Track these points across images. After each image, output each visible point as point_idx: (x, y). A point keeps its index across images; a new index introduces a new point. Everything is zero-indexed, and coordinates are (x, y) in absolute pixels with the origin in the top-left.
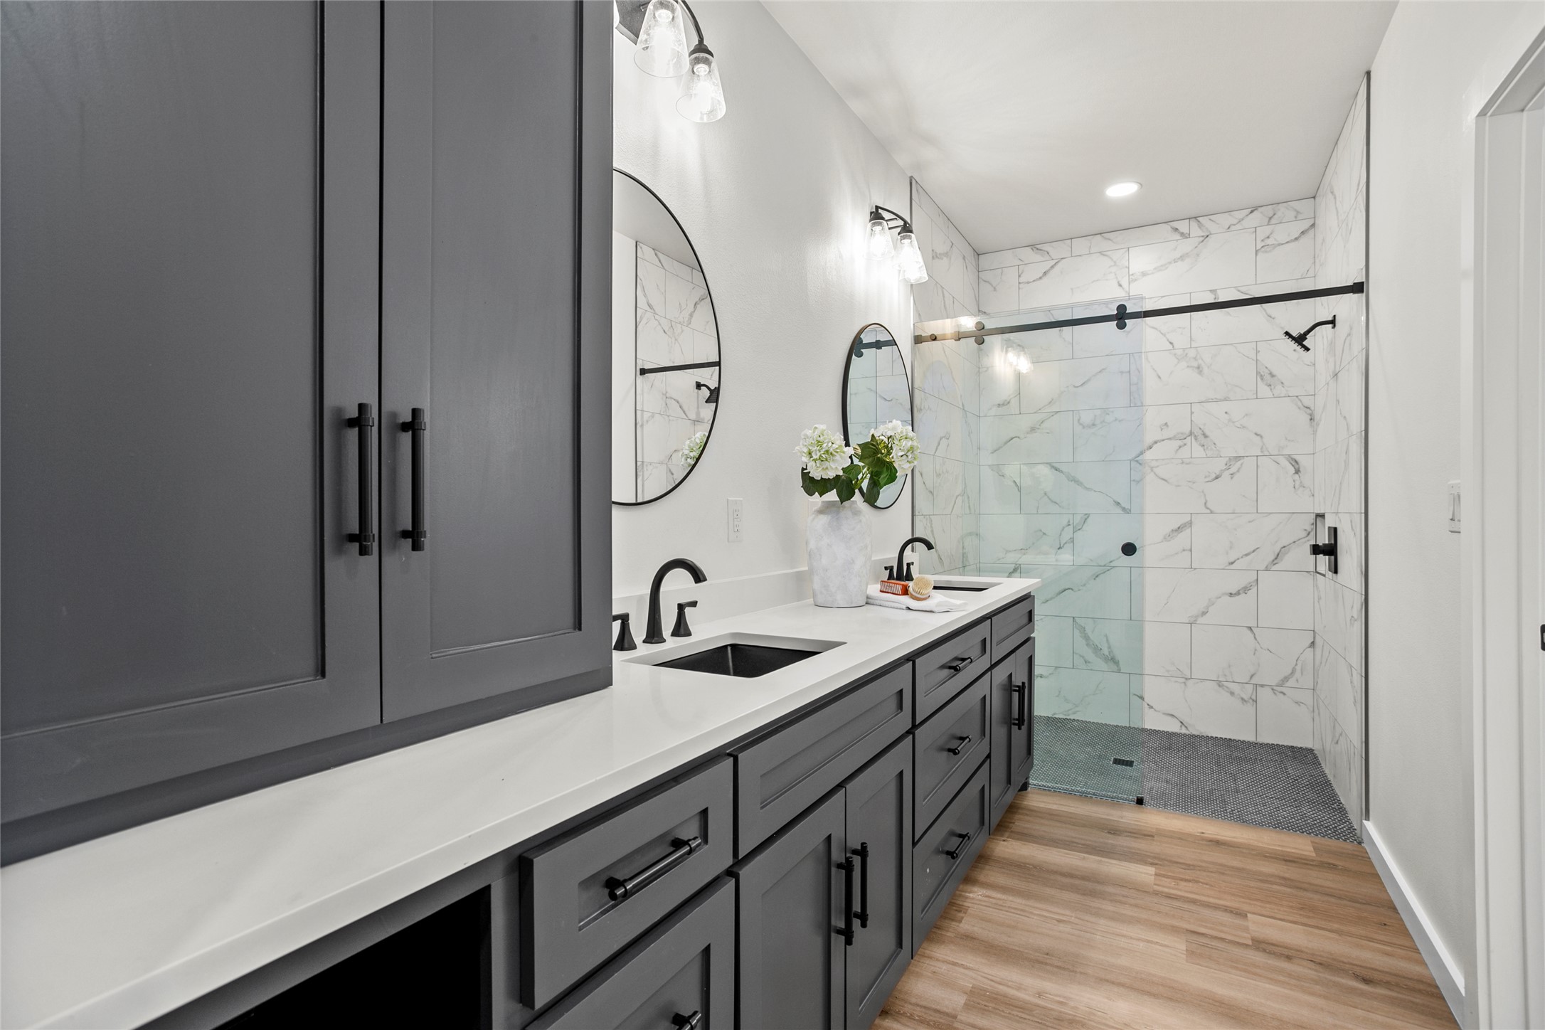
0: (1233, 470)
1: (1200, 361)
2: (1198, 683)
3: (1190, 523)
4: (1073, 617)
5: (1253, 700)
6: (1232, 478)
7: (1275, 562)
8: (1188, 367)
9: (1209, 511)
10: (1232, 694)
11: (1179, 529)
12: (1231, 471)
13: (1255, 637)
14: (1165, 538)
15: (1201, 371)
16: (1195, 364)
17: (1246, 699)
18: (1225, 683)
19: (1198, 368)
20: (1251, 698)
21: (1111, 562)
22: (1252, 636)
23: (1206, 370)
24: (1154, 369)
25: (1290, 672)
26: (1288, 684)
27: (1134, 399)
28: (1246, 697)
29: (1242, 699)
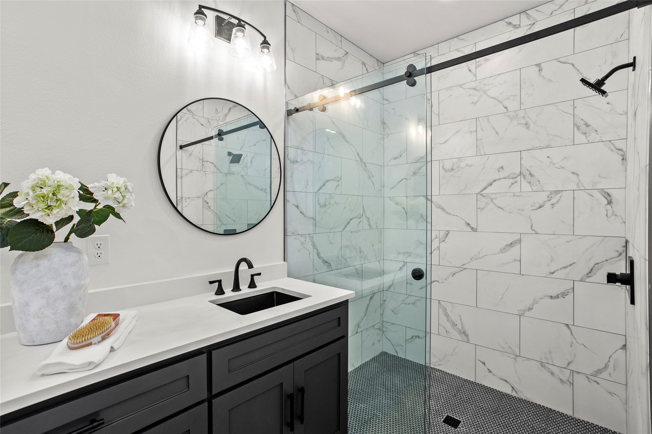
0: (554, 201)
1: (528, 119)
2: (525, 360)
3: (519, 241)
4: (439, 300)
5: (570, 383)
6: (553, 207)
7: (590, 275)
8: (518, 124)
9: (534, 232)
10: (552, 374)
11: (511, 245)
12: (553, 201)
13: (571, 333)
14: (501, 251)
15: (528, 127)
16: (524, 122)
17: (564, 380)
18: (547, 365)
19: (526, 124)
20: (568, 380)
21: (464, 265)
22: (569, 332)
23: (532, 125)
24: (493, 128)
25: (603, 366)
26: (601, 376)
27: (480, 150)
28: (564, 379)
29: (561, 380)
